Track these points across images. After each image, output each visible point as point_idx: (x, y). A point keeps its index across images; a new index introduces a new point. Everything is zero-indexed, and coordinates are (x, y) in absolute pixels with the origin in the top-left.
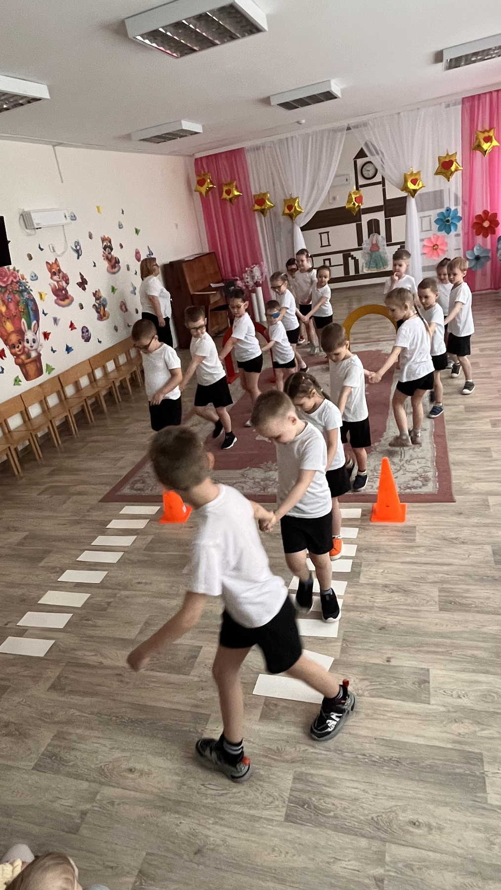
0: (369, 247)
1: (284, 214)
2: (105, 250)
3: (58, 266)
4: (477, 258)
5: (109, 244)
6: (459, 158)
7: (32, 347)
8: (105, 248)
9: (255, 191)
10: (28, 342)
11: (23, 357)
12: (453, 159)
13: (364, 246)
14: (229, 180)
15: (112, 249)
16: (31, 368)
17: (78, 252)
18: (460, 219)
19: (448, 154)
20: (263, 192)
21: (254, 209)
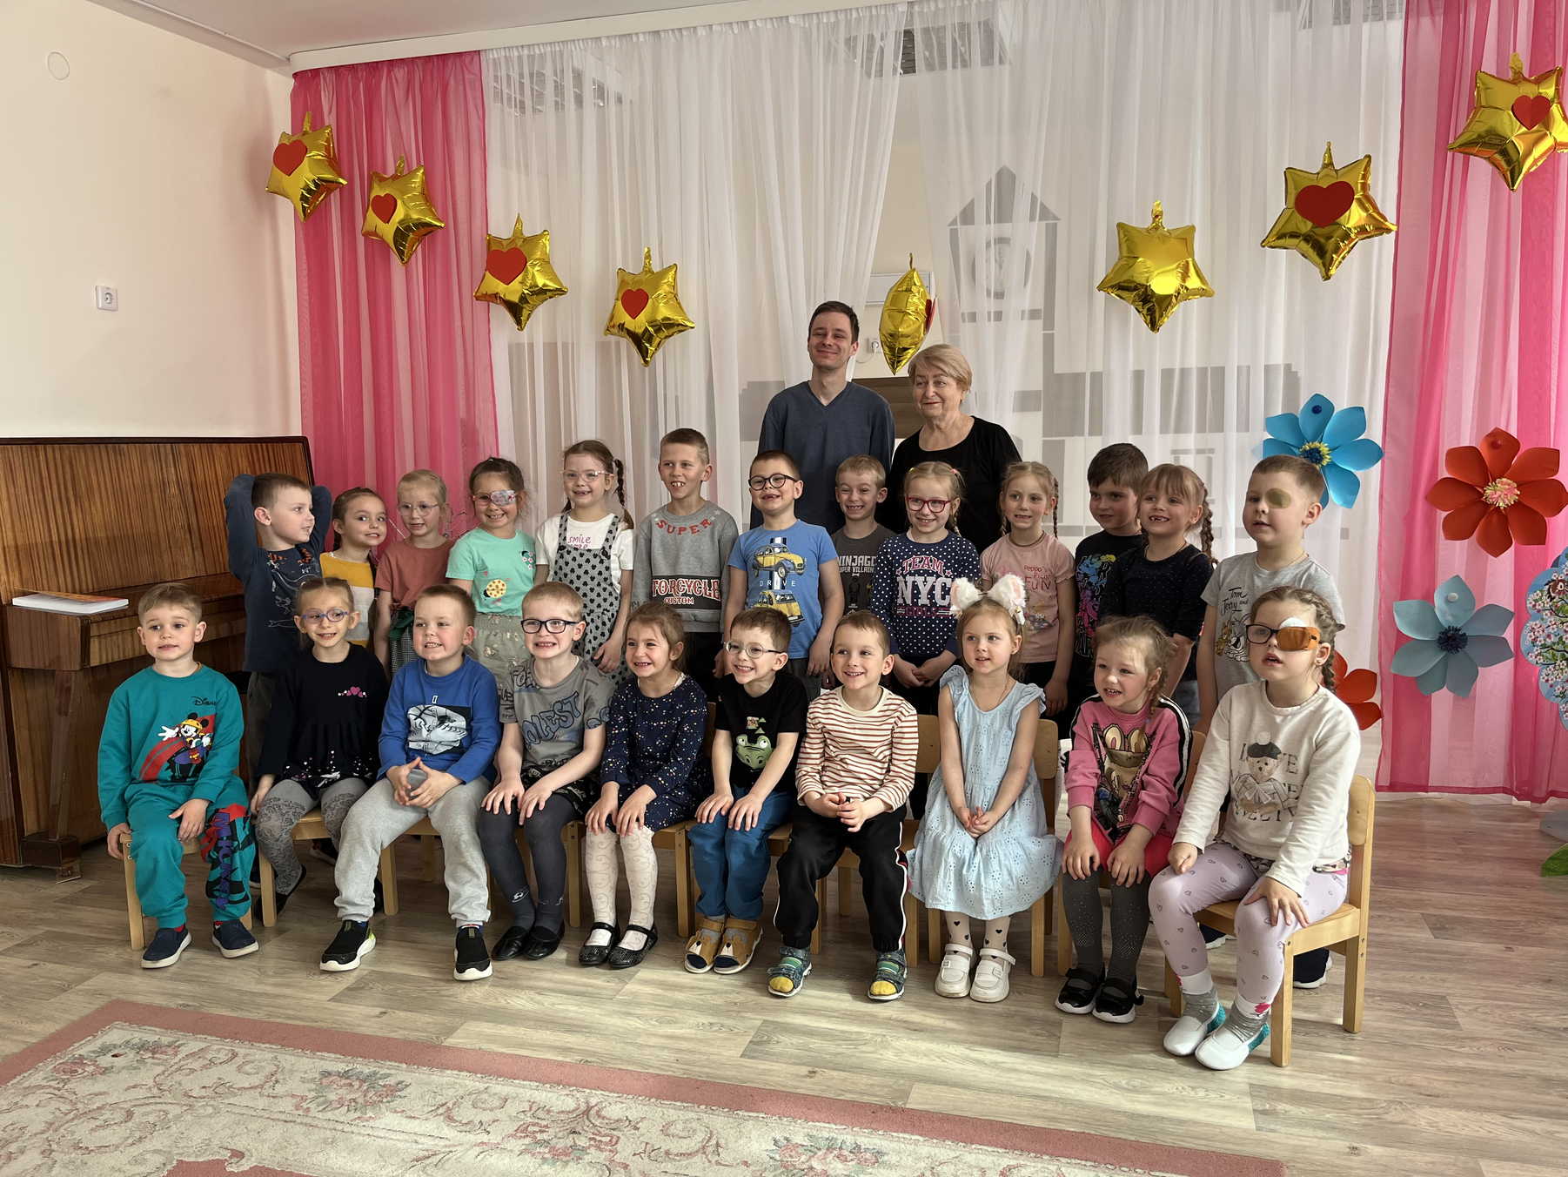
4: (1451, 640)
9: (502, 223)
12: (1356, 182)
18: (1372, 453)
19: (1328, 162)
20: (527, 234)
21: (483, 290)
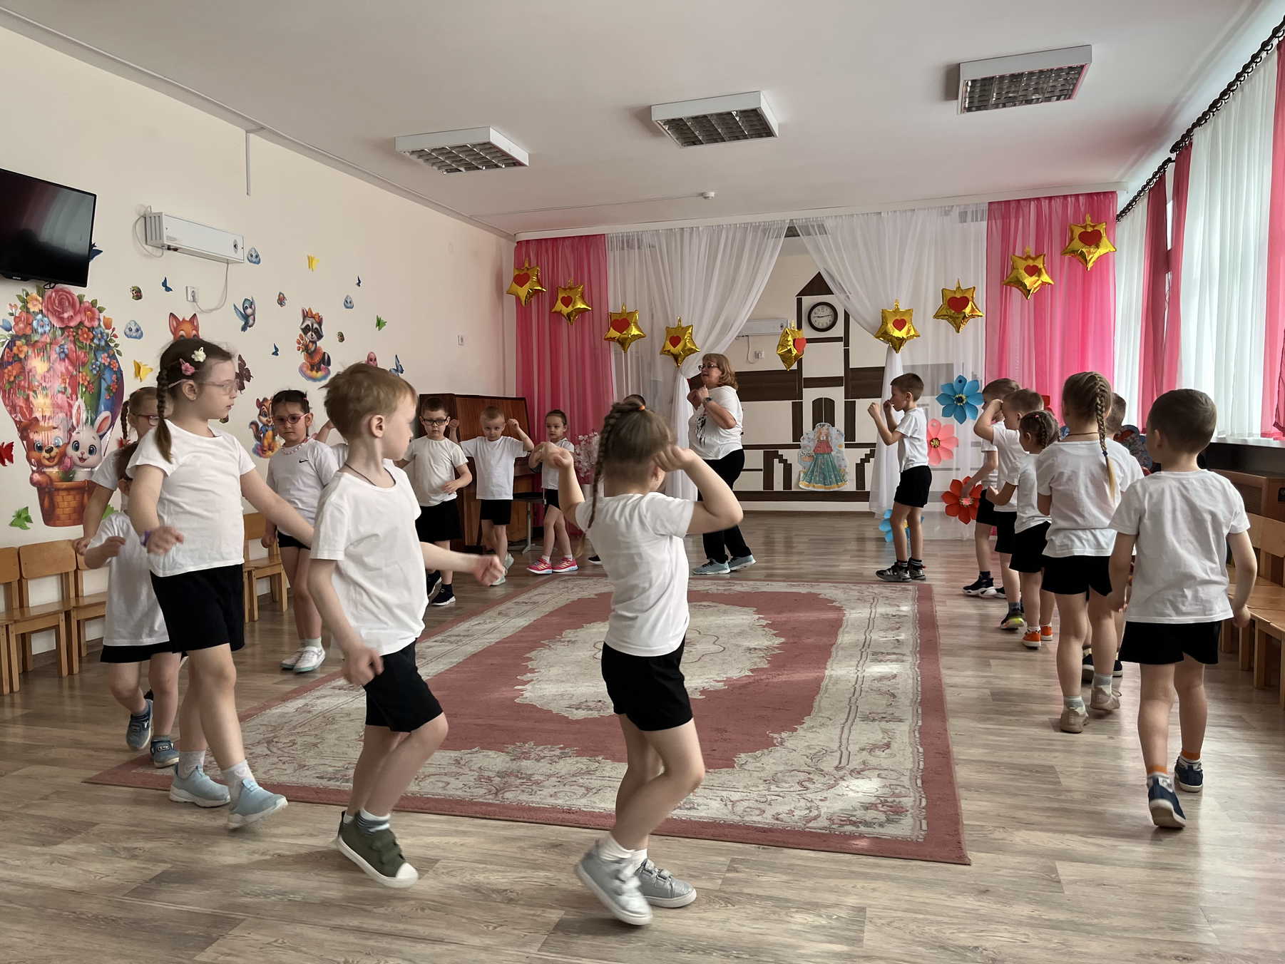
0: (812, 445)
1: (665, 352)
2: (306, 333)
3: (196, 328)
5: (316, 326)
6: (980, 298)
7: (82, 459)
8: (306, 330)
9: (615, 306)
10: (77, 449)
11: (54, 471)
12: (968, 295)
13: (803, 442)
14: (571, 282)
15: (320, 336)
16: (66, 503)
17: (247, 320)
19: (959, 288)
20: (627, 311)
21: (609, 336)
